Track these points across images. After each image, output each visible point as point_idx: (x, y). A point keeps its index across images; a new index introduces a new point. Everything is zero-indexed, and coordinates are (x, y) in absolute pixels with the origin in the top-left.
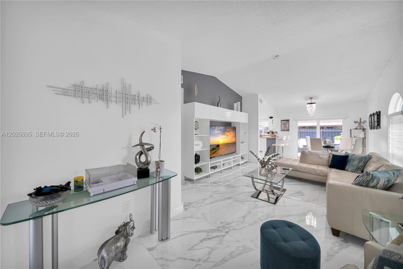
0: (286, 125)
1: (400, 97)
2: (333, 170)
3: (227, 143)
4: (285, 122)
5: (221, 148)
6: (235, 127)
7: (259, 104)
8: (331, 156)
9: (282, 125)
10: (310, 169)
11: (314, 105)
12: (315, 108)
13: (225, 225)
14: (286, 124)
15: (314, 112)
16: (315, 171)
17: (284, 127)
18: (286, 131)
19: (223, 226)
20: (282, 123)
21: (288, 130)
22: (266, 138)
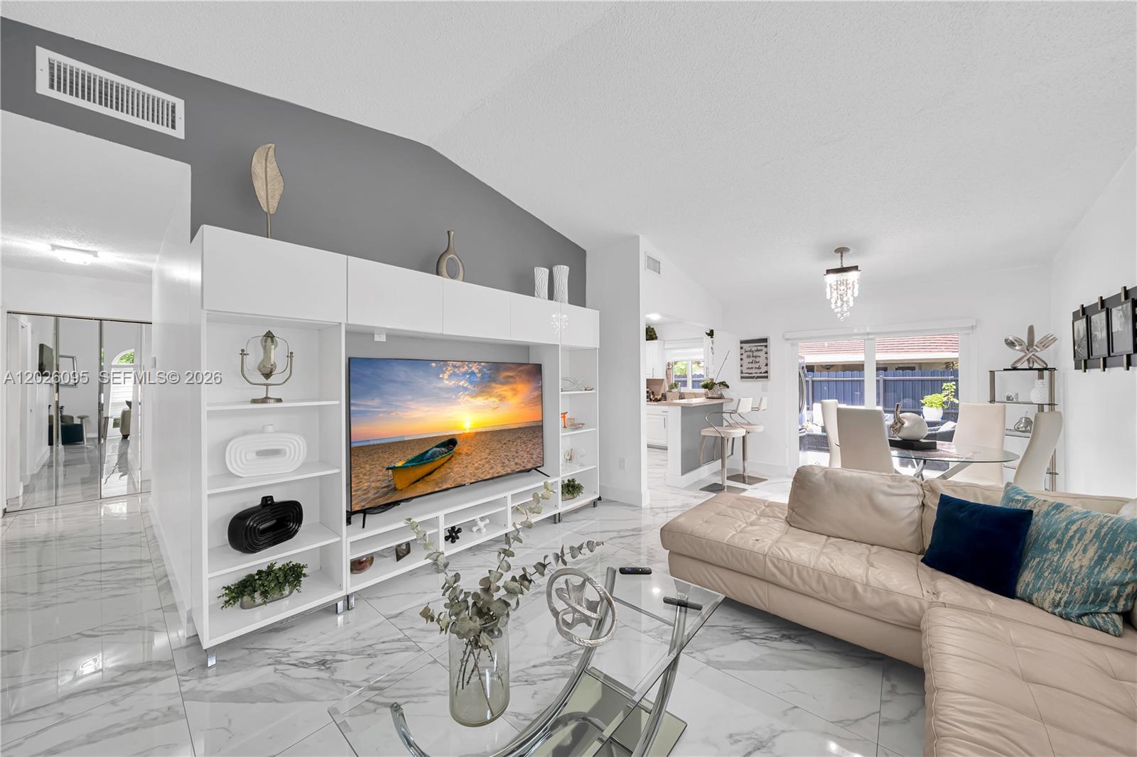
0: (756, 357)
3: (491, 429)
4: (755, 348)
5: (467, 455)
6: (541, 365)
7: (646, 276)
9: (744, 357)
14: (755, 354)
17: (750, 366)
18: (758, 377)
20: (743, 351)
21: (765, 376)
22: (680, 408)
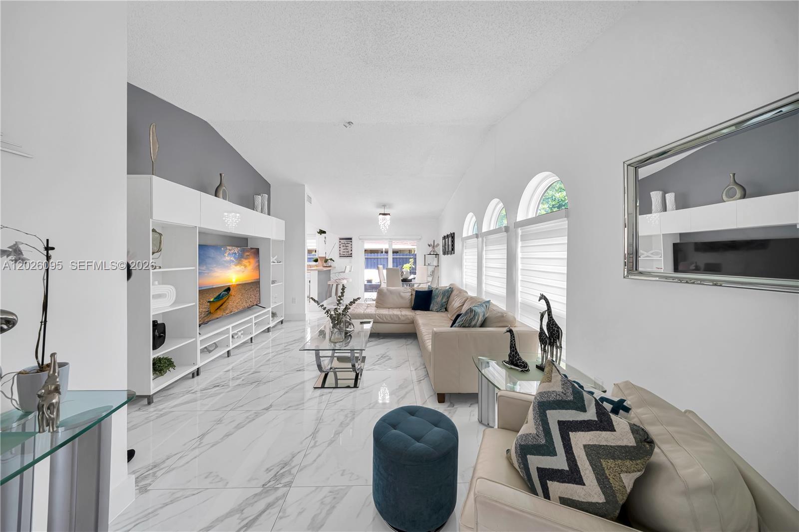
0: (347, 246)
1: (473, 216)
2: (418, 312)
3: (244, 282)
4: (346, 242)
5: (234, 296)
6: (258, 249)
7: (307, 204)
8: (414, 293)
9: (341, 246)
10: (392, 317)
11: (388, 217)
12: (389, 221)
13: (278, 472)
14: (347, 245)
15: (387, 228)
16: (399, 317)
17: (344, 251)
18: (347, 256)
19: (275, 475)
20: (341, 243)
21: (350, 256)
22: (317, 272)
